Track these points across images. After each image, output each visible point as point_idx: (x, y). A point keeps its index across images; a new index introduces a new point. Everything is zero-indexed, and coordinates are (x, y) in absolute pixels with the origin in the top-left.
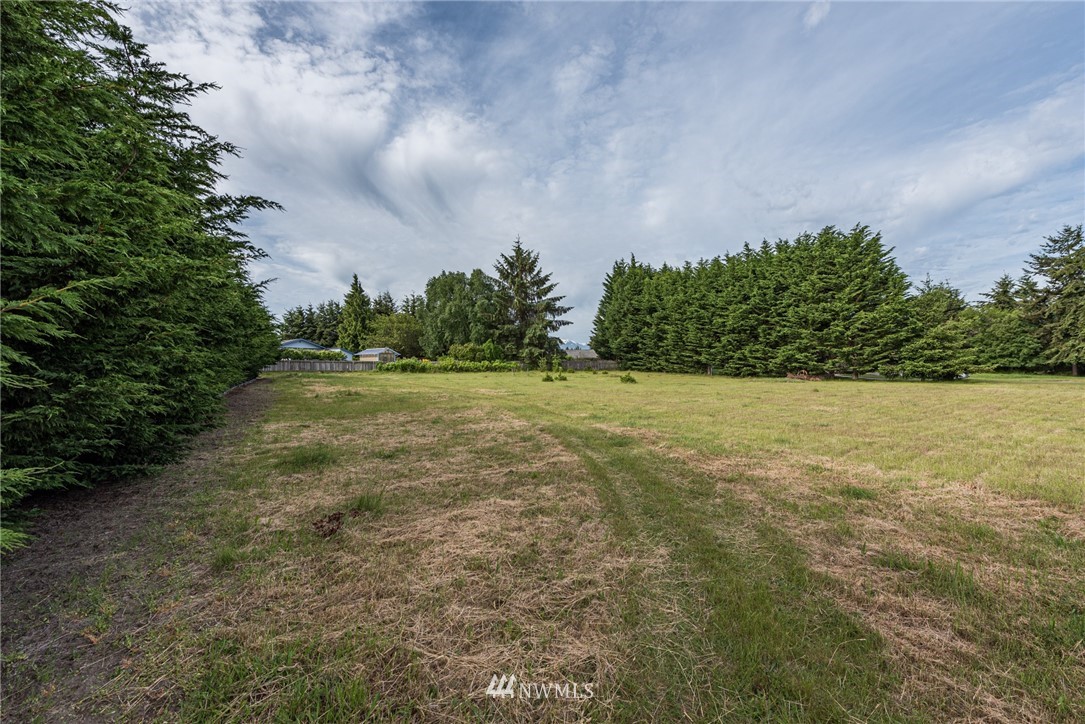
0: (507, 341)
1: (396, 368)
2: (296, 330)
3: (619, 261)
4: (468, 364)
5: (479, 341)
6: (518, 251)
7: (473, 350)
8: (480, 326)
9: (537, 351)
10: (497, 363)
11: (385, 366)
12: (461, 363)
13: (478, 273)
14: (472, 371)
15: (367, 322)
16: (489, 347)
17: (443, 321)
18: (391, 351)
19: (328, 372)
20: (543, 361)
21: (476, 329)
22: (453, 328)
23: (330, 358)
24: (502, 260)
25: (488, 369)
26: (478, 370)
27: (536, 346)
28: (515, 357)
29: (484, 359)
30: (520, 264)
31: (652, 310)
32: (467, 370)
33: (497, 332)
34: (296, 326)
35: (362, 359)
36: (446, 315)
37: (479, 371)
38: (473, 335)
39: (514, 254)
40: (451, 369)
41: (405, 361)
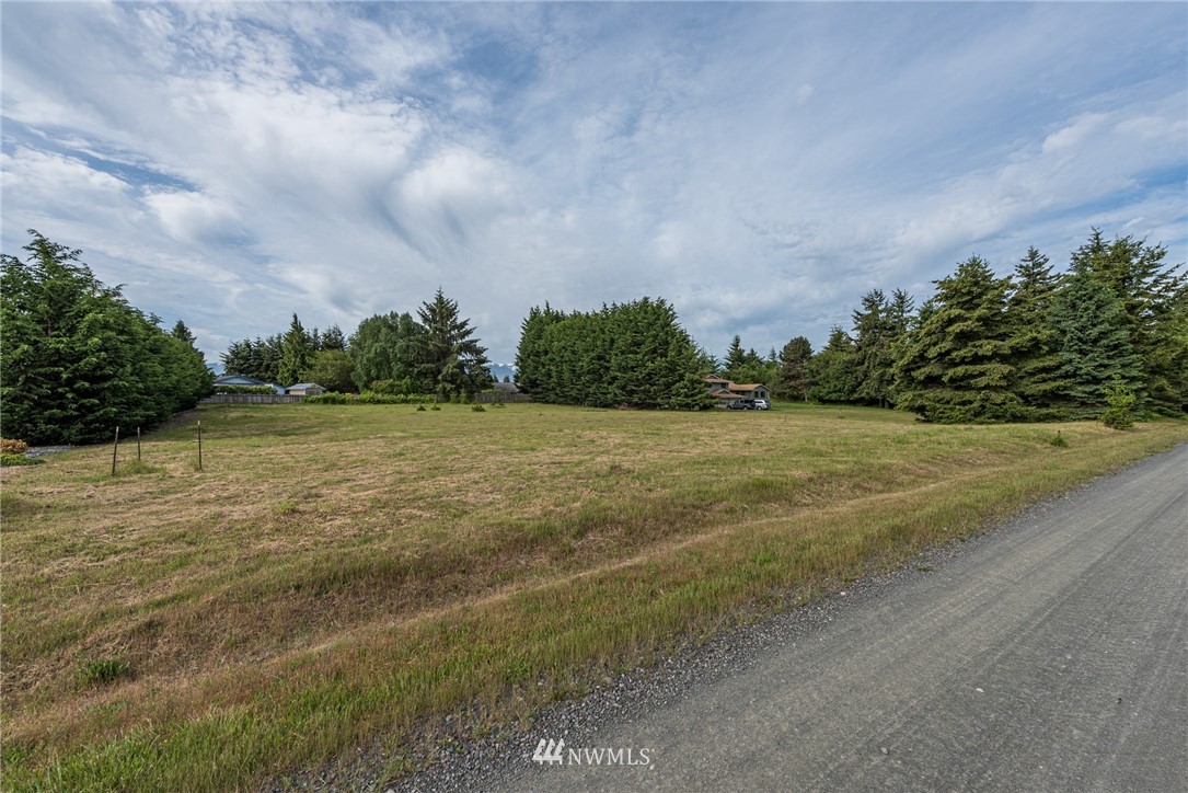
0: (426, 378)
1: (319, 400)
2: (242, 362)
3: (534, 308)
4: (387, 397)
5: (400, 377)
6: (440, 299)
7: (391, 386)
8: (400, 365)
9: (449, 386)
10: (411, 396)
11: (310, 399)
12: (379, 396)
13: (406, 317)
14: (388, 403)
15: (307, 357)
16: (406, 383)
17: (368, 360)
18: (317, 386)
19: (259, 403)
20: (453, 395)
21: (397, 367)
22: (378, 365)
23: (261, 392)
24: (424, 308)
25: (404, 401)
26: (394, 402)
27: (449, 382)
28: (431, 391)
29: (401, 392)
30: (442, 311)
31: (546, 353)
32: (384, 402)
33: (416, 370)
34: (242, 358)
35: (291, 393)
36: (372, 355)
37: (396, 403)
38: (395, 373)
39: (435, 301)
40: (369, 401)
41: (328, 394)
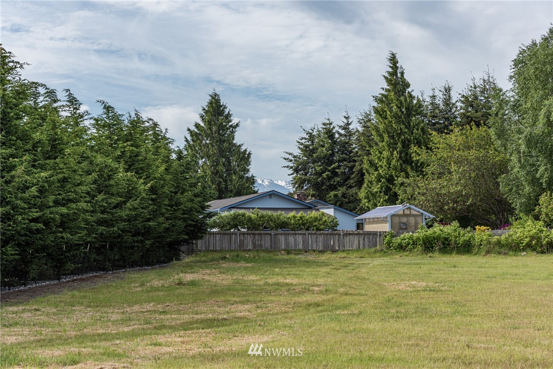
1: (416, 243)
11: (397, 240)
15: (413, 148)
18: (419, 211)
19: (299, 252)
